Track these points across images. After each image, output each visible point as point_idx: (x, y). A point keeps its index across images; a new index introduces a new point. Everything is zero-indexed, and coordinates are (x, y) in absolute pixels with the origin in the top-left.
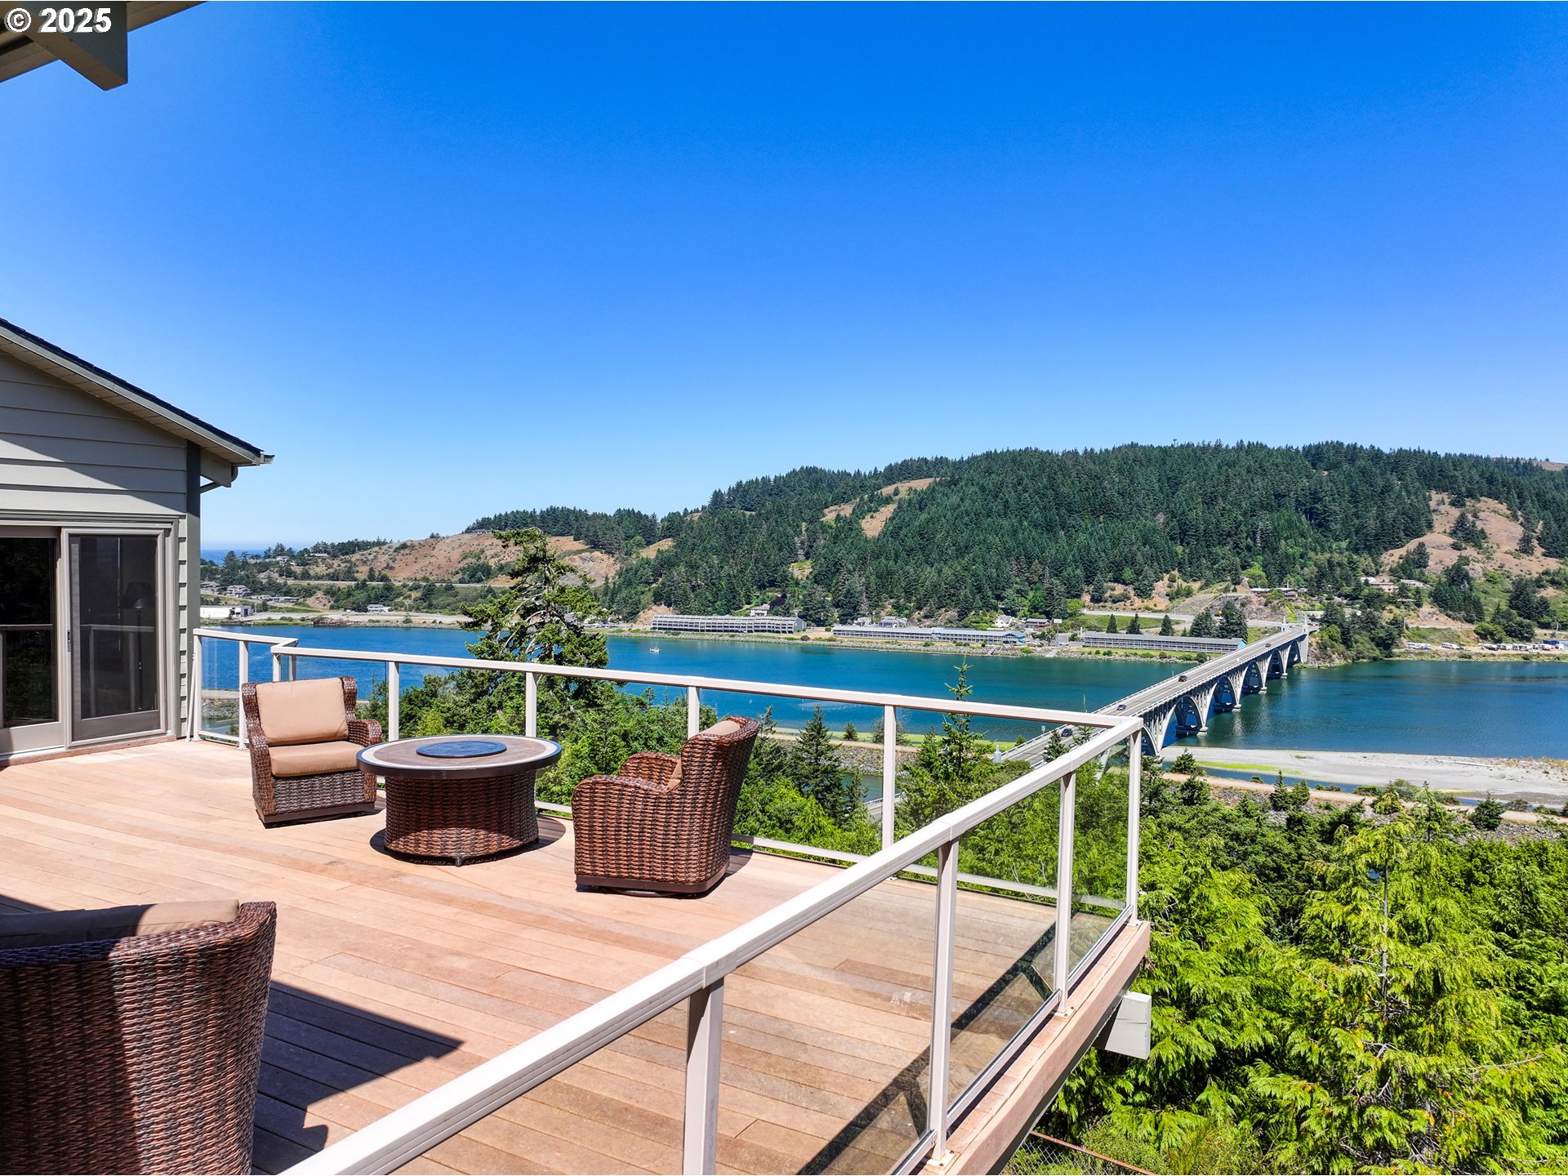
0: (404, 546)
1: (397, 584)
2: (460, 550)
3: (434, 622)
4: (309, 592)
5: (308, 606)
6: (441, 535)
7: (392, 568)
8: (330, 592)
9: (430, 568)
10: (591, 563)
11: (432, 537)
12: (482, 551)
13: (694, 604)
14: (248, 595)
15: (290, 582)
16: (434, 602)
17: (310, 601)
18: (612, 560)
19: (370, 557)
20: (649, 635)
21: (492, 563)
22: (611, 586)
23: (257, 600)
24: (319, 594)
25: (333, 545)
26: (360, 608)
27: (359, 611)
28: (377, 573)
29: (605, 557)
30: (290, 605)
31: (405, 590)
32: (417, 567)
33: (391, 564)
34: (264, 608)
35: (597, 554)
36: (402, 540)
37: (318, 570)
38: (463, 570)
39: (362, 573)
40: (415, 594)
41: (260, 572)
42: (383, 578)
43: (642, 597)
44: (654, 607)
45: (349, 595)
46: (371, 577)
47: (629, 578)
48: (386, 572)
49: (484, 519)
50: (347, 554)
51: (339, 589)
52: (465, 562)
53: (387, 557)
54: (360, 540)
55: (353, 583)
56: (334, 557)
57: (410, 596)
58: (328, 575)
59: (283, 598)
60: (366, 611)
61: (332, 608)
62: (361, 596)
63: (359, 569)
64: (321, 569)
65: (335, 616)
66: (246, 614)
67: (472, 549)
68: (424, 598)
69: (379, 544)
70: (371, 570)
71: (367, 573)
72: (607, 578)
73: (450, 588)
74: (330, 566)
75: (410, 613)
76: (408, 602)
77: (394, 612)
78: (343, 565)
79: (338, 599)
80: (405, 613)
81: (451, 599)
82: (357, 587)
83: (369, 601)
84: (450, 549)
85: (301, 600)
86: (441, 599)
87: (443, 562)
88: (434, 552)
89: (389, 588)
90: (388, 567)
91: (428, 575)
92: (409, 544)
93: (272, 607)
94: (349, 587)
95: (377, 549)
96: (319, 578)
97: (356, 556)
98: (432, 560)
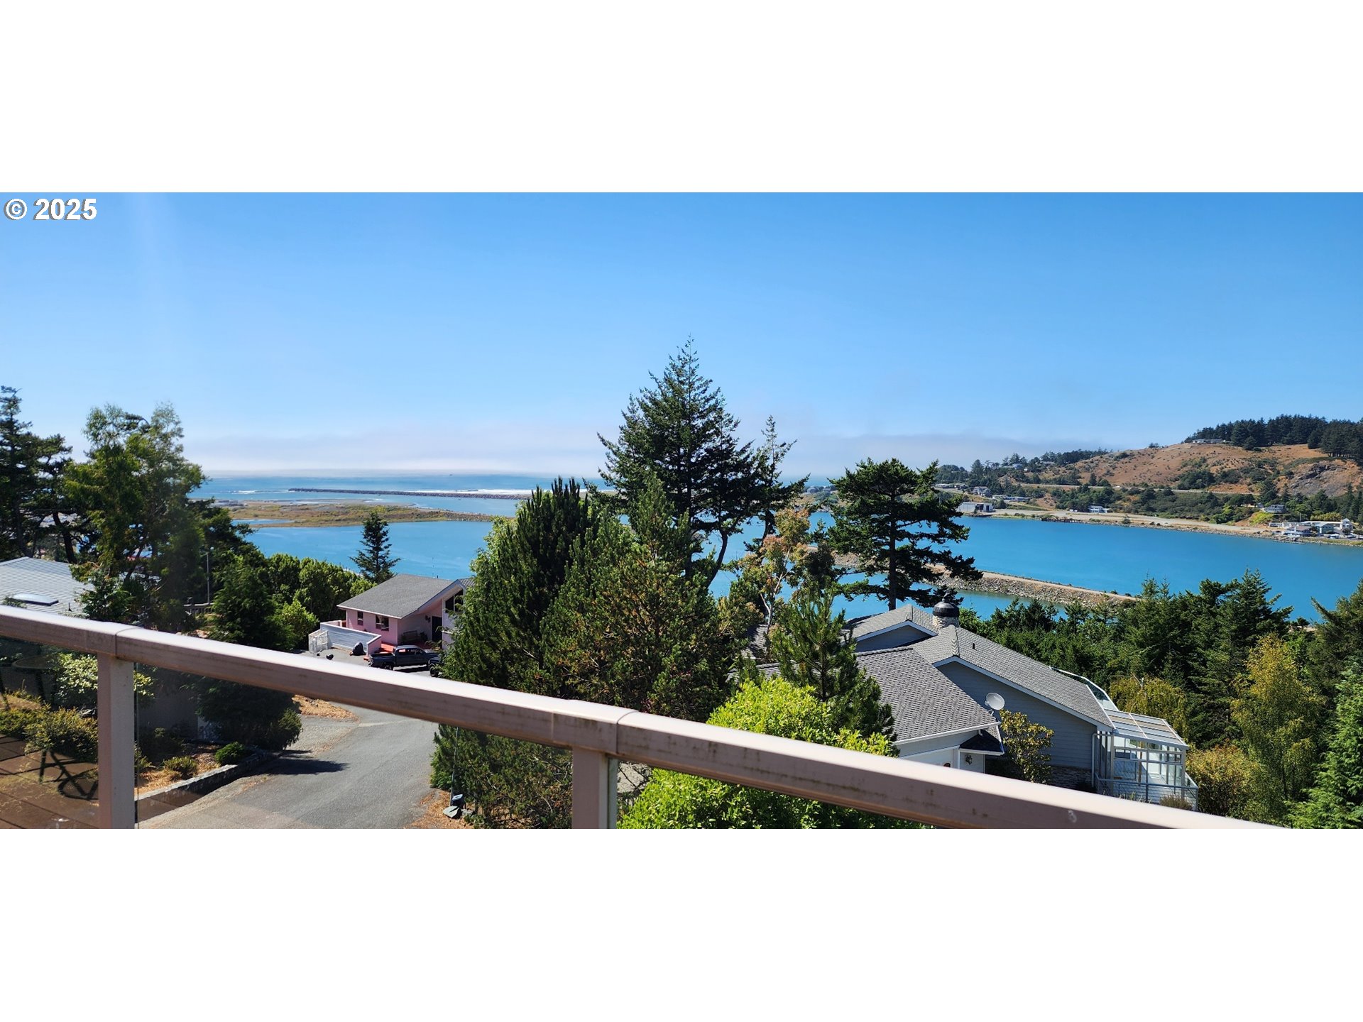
0: (1124, 455)
1: (1117, 489)
2: (1180, 458)
3: (1152, 524)
4: (1038, 494)
5: (1037, 505)
6: (1161, 445)
7: (1112, 475)
8: (1056, 494)
9: (1148, 475)
11: (1152, 446)
12: (1205, 460)
14: (990, 494)
15: (1024, 485)
16: (1153, 506)
17: (1039, 501)
19: (1092, 465)
21: (1213, 470)
23: (997, 499)
24: (1047, 496)
25: (1059, 455)
26: (1085, 509)
27: (1082, 511)
28: (1097, 479)
29: (1350, 465)
30: (1022, 504)
31: (1125, 494)
32: (1136, 473)
33: (1112, 471)
34: (1003, 506)
35: (1340, 462)
36: (1122, 451)
37: (1046, 475)
38: (1182, 477)
39: (1085, 478)
40: (1137, 498)
41: (1000, 476)
42: (1106, 483)
45: (1073, 496)
46: (1093, 482)
48: (1107, 478)
49: (1205, 430)
50: (1072, 462)
51: (1064, 492)
52: (1185, 469)
53: (1107, 465)
54: (1083, 450)
55: (1076, 487)
56: (1061, 464)
57: (1129, 500)
58: (1055, 479)
59: (1018, 498)
60: (1089, 511)
61: (1058, 507)
62: (1083, 498)
63: (1082, 475)
64: (1049, 475)
65: (1061, 514)
66: (989, 510)
67: (1192, 458)
68: (1143, 502)
69: (1101, 453)
70: (1093, 476)
71: (1089, 479)
72: (1350, 489)
73: (1169, 493)
74: (1057, 473)
75: (1129, 515)
76: (1126, 504)
77: (1114, 514)
78: (1068, 471)
79: (1063, 501)
80: (1124, 515)
81: (1169, 504)
82: (1080, 490)
83: (1091, 503)
84: (1170, 458)
85: (1032, 500)
86: (1160, 503)
87: (1162, 469)
88: (1152, 461)
89: (1110, 492)
90: (1109, 473)
91: (1146, 481)
92: (1128, 453)
93: (1008, 505)
94: (1073, 490)
95: (1098, 457)
96: (1047, 482)
97: (1080, 464)
98: (1151, 467)
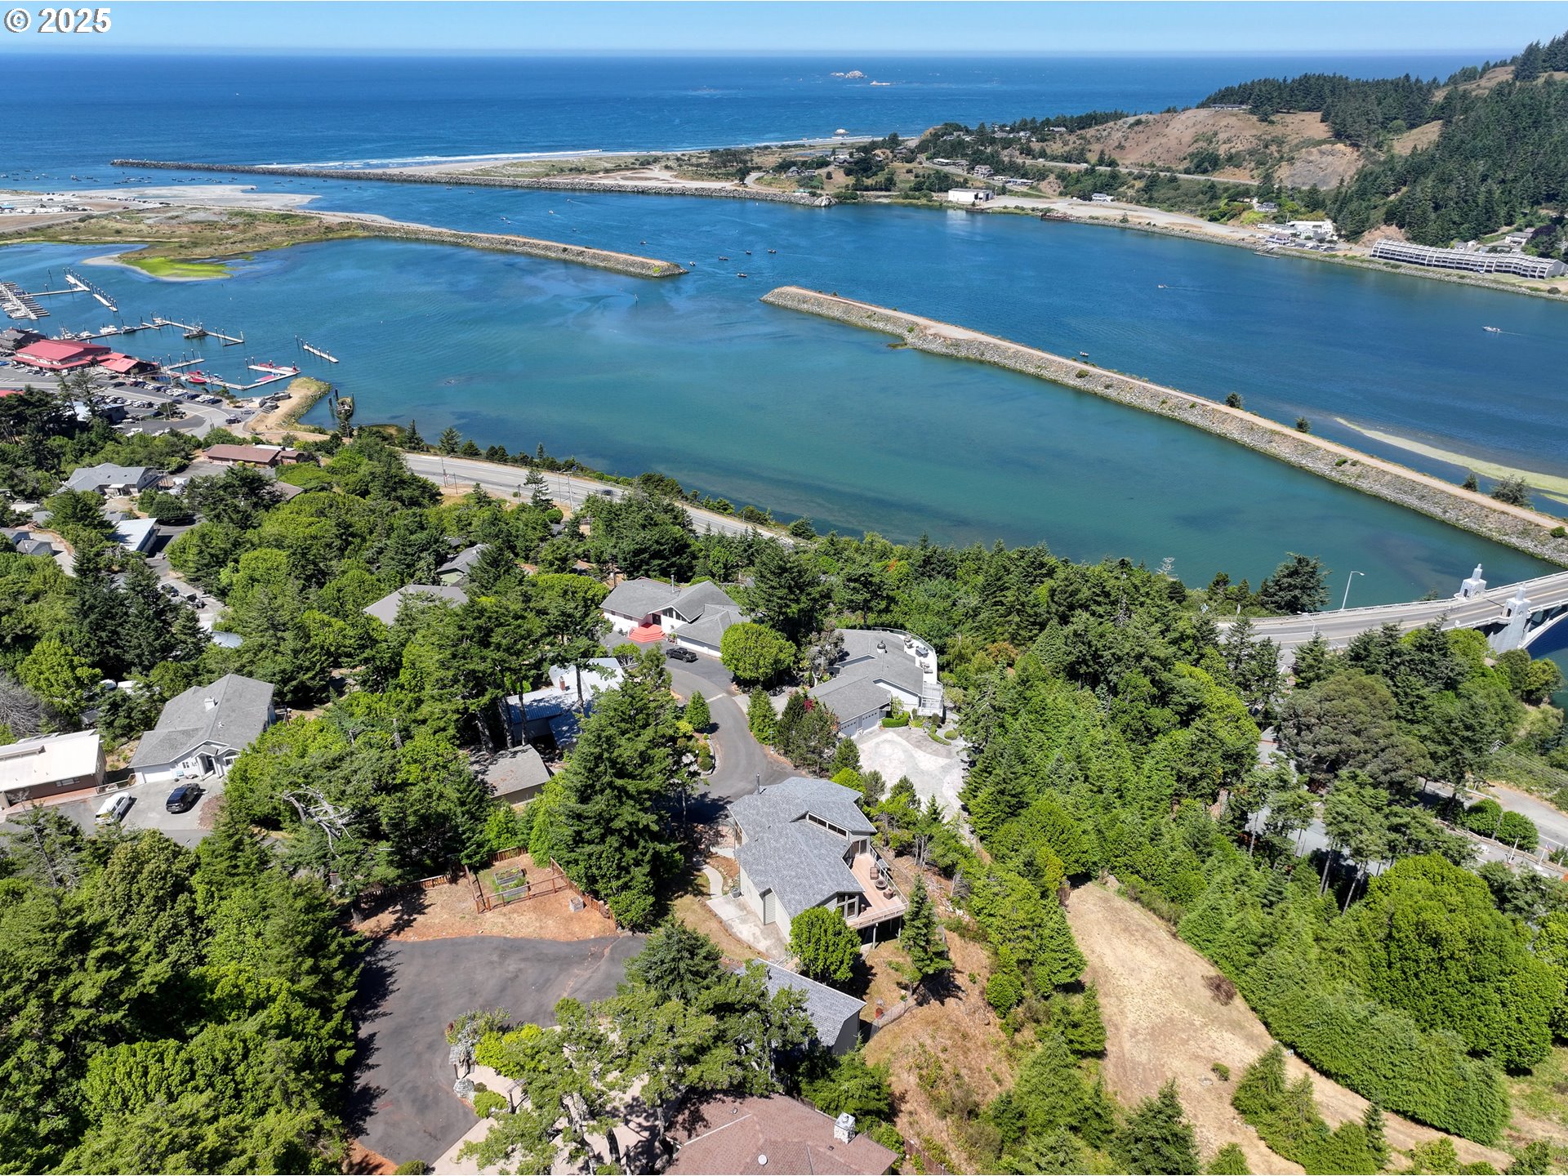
0: (1138, 123)
1: (1124, 171)
2: (1194, 130)
3: (1149, 224)
4: (1042, 175)
5: (1040, 191)
6: (1177, 110)
8: (1062, 177)
9: (1158, 152)
10: (1330, 158)
11: (1168, 111)
12: (1216, 134)
13: (1432, 228)
14: (991, 175)
15: (1029, 162)
16: (1155, 195)
17: (1043, 185)
18: (1356, 154)
19: (1105, 134)
20: (1365, 265)
21: (1222, 151)
22: (1343, 190)
23: (999, 180)
24: (1052, 177)
26: (1086, 197)
27: (1085, 200)
28: (1106, 156)
29: (1349, 150)
30: (1025, 189)
31: (1130, 178)
32: (1147, 148)
33: (1123, 143)
34: (1003, 191)
35: (1340, 146)
36: (1138, 115)
37: (1055, 146)
38: (1191, 155)
39: (1094, 154)
40: (1139, 184)
41: (1004, 148)
42: (1112, 163)
43: (1373, 212)
44: (1383, 227)
45: (1078, 181)
46: (1101, 162)
47: (1367, 185)
48: (1116, 156)
50: (1083, 128)
51: (1070, 174)
52: (1196, 145)
53: (1120, 134)
55: (1083, 166)
56: (1071, 131)
57: (1133, 186)
58: (1062, 154)
59: (1020, 181)
60: (1090, 200)
61: (1060, 196)
62: (1088, 182)
64: (1056, 147)
65: (1062, 207)
66: (987, 199)
67: (1205, 130)
68: (1147, 189)
70: (1103, 151)
71: (1099, 155)
72: (1342, 181)
73: (1173, 180)
74: (1066, 144)
75: (1130, 206)
76: (1131, 192)
77: (1115, 204)
78: (1078, 142)
79: (1067, 185)
80: (1124, 207)
81: (1171, 193)
83: (1095, 191)
84: (1182, 128)
85: (1035, 184)
86: (1162, 191)
87: (1173, 144)
88: (1166, 131)
89: (1114, 176)
90: (1120, 147)
91: (1155, 161)
92: (1143, 119)
93: (1010, 191)
94: (1079, 170)
95: (1112, 123)
96: (1054, 158)
97: (1090, 132)
98: (1163, 140)
